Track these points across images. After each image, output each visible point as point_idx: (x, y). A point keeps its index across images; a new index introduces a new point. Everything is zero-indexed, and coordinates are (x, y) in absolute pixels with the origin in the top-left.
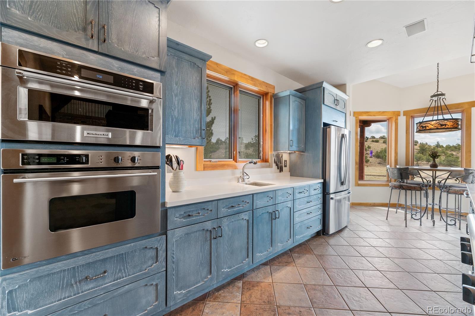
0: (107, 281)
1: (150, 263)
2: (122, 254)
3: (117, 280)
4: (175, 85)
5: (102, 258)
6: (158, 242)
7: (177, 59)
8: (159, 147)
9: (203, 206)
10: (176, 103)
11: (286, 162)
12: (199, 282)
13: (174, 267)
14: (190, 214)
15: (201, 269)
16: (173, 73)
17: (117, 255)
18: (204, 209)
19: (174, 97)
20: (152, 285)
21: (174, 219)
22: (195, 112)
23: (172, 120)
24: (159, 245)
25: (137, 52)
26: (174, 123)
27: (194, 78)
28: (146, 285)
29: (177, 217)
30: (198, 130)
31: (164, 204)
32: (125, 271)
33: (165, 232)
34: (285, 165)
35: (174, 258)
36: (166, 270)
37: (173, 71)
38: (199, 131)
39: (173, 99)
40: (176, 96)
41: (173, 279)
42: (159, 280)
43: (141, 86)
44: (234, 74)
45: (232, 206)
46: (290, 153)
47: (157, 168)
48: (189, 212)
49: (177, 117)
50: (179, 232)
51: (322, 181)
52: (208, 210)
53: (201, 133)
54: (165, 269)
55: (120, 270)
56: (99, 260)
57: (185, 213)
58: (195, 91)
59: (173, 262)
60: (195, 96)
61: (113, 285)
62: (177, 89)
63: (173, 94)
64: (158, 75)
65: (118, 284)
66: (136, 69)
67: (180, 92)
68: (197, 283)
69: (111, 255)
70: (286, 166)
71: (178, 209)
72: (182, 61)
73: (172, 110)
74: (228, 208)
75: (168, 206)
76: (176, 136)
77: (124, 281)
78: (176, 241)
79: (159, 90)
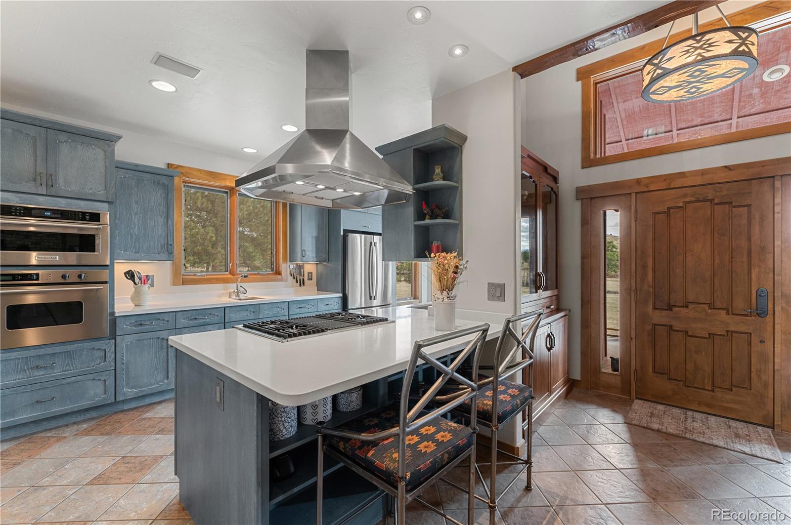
0: (55, 371)
1: (98, 361)
2: (70, 351)
3: (65, 371)
4: (134, 204)
5: (50, 352)
6: (108, 345)
7: (137, 179)
8: (108, 265)
9: (158, 316)
10: (136, 221)
11: (310, 274)
12: (154, 385)
13: (124, 367)
14: (143, 323)
15: (156, 373)
16: (131, 194)
17: (65, 352)
18: (159, 319)
19: (133, 216)
20: (100, 380)
21: (121, 327)
22: (160, 228)
23: (132, 237)
24: (107, 348)
25: (83, 189)
26: (133, 240)
27: (159, 195)
28: (94, 379)
29: (126, 325)
30: (164, 245)
31: (113, 313)
32: (72, 365)
33: (113, 335)
34: (310, 277)
35: (123, 360)
36: (115, 370)
37: (133, 191)
38: (166, 246)
39: (132, 217)
40: (136, 214)
41: (123, 378)
42: (108, 377)
43: (87, 217)
44: (225, 179)
45: (196, 318)
46: (317, 263)
47: (106, 282)
48: (141, 321)
49: (137, 234)
50: (128, 338)
51: (341, 295)
52: (164, 320)
53: (167, 248)
54: (114, 368)
55: (68, 364)
56: (49, 354)
57: (136, 321)
58: (160, 208)
59: (123, 364)
60: (159, 213)
61: (61, 375)
62: (137, 208)
63: (132, 213)
64: (106, 205)
65: (66, 374)
66: (82, 203)
67: (141, 210)
68: (151, 385)
69: (59, 351)
70: (310, 279)
71: (128, 318)
72: (143, 180)
73: (132, 228)
74: (190, 320)
75: (116, 315)
76: (136, 253)
77: (71, 373)
78: (126, 345)
79: (106, 218)
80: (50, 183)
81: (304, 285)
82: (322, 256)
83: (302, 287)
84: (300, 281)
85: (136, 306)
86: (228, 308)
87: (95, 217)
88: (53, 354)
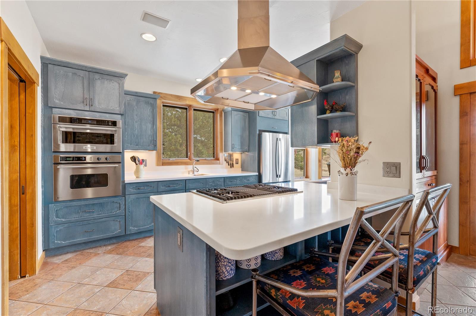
0: (94, 214)
1: (116, 210)
2: (102, 203)
3: (99, 215)
4: (135, 116)
5: (92, 203)
6: (121, 200)
7: (137, 101)
8: (121, 152)
9: (148, 184)
10: (136, 126)
11: (237, 160)
12: (146, 226)
13: (130, 214)
14: (139, 188)
15: (147, 219)
16: (134, 110)
17: (99, 203)
18: (149, 186)
19: (135, 123)
20: (117, 221)
21: (129, 190)
22: (149, 131)
23: (134, 136)
24: (121, 202)
25: (108, 107)
26: (135, 138)
27: (148, 110)
28: (114, 220)
29: (131, 189)
30: (152, 141)
31: (124, 181)
32: (103, 211)
33: (124, 195)
34: (237, 162)
35: (129, 210)
36: (125, 215)
37: (134, 108)
38: (152, 142)
39: (134, 124)
40: (136, 122)
41: (129, 220)
42: (121, 219)
43: (110, 123)
44: (185, 100)
45: (169, 186)
46: (241, 153)
47: (120, 163)
48: (139, 186)
49: (137, 134)
50: (133, 197)
51: (257, 174)
52: (151, 186)
53: (153, 142)
54: (124, 214)
55: (101, 211)
56: (91, 204)
57: (136, 187)
58: (149, 118)
59: (129, 212)
60: (149, 121)
61: (97, 217)
62: (137, 118)
63: (134, 122)
64: (120, 116)
65: (99, 216)
66: (107, 115)
67: (139, 120)
68: (144, 226)
69: (96, 203)
71: (132, 184)
72: (140, 101)
73: (134, 131)
74: (166, 187)
75: (126, 182)
76: (136, 145)
77: (102, 216)
78: (131, 201)
79: (120, 124)
80: (91, 104)
81: (233, 167)
82: (245, 148)
83: (232, 169)
84: (231, 165)
85: (137, 177)
86: (188, 180)
87: (114, 124)
88: (94, 204)
